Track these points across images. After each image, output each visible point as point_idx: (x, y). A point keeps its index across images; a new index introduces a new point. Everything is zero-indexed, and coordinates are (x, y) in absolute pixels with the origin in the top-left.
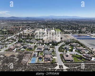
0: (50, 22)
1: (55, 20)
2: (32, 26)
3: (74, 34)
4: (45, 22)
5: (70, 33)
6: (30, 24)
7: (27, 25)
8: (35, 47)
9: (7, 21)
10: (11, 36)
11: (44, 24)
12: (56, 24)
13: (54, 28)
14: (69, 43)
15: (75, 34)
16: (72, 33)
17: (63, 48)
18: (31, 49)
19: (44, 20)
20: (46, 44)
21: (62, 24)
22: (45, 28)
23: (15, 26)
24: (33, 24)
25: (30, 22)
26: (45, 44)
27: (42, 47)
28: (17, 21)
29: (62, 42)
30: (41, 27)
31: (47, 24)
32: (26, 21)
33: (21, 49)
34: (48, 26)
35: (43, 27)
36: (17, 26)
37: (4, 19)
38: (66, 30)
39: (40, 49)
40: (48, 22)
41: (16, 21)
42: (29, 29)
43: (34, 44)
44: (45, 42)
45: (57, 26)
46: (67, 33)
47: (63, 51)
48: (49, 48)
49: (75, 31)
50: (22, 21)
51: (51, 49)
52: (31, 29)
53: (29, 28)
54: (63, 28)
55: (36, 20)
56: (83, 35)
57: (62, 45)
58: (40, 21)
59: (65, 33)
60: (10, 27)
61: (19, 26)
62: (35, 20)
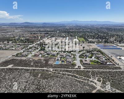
0: (72, 29)
2: (51, 34)
4: (67, 29)
5: (94, 43)
6: (48, 31)
8: (58, 54)
11: (65, 32)
12: (80, 32)
13: (77, 37)
15: (100, 44)
19: (66, 27)
22: (67, 37)
25: (48, 29)
28: (32, 28)
30: (62, 35)
31: (69, 32)
32: (43, 27)
34: (71, 35)
35: (64, 36)
38: (90, 40)
40: (70, 29)
45: (81, 35)
46: (91, 43)
49: (101, 40)
50: (39, 27)
52: (50, 37)
53: (48, 36)
54: (88, 37)
55: (55, 27)
58: (60, 28)
59: (89, 43)
61: (36, 34)
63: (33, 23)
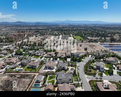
0: (66, 28)
1: (73, 26)
2: (42, 32)
3: (104, 43)
4: (60, 28)
6: (39, 30)
7: (36, 31)
8: (42, 63)
9: (11, 26)
10: (9, 45)
11: (58, 30)
12: (75, 30)
13: (72, 35)
14: (100, 58)
16: (100, 42)
17: (92, 68)
18: (33, 68)
19: (59, 26)
20: (60, 58)
21: (82, 30)
22: (60, 35)
23: (19, 32)
24: (44, 30)
25: (40, 28)
26: (58, 59)
27: (55, 64)
29: (89, 55)
30: (54, 33)
31: (62, 31)
32: (35, 26)
33: (15, 68)
34: (64, 33)
35: (57, 34)
36: (22, 32)
37: (8, 25)
39: (50, 68)
40: (64, 28)
41: (22, 27)
42: (37, 35)
43: (41, 58)
44: (59, 55)
45: (76, 32)
47: (94, 75)
48: (66, 68)
49: (103, 38)
50: (30, 26)
51: (70, 68)
54: (85, 34)
55: (48, 26)
56: (118, 45)
57: (90, 62)
58: (53, 27)
60: (12, 34)
61: (24, 32)
62: (46, 26)
63: (26, 23)
